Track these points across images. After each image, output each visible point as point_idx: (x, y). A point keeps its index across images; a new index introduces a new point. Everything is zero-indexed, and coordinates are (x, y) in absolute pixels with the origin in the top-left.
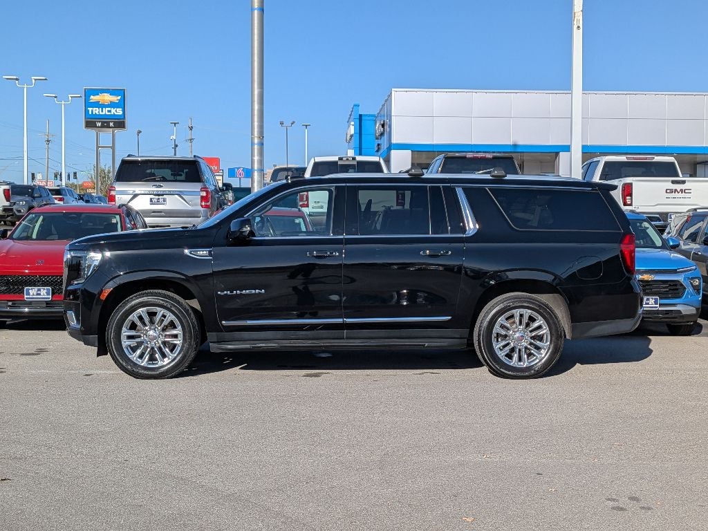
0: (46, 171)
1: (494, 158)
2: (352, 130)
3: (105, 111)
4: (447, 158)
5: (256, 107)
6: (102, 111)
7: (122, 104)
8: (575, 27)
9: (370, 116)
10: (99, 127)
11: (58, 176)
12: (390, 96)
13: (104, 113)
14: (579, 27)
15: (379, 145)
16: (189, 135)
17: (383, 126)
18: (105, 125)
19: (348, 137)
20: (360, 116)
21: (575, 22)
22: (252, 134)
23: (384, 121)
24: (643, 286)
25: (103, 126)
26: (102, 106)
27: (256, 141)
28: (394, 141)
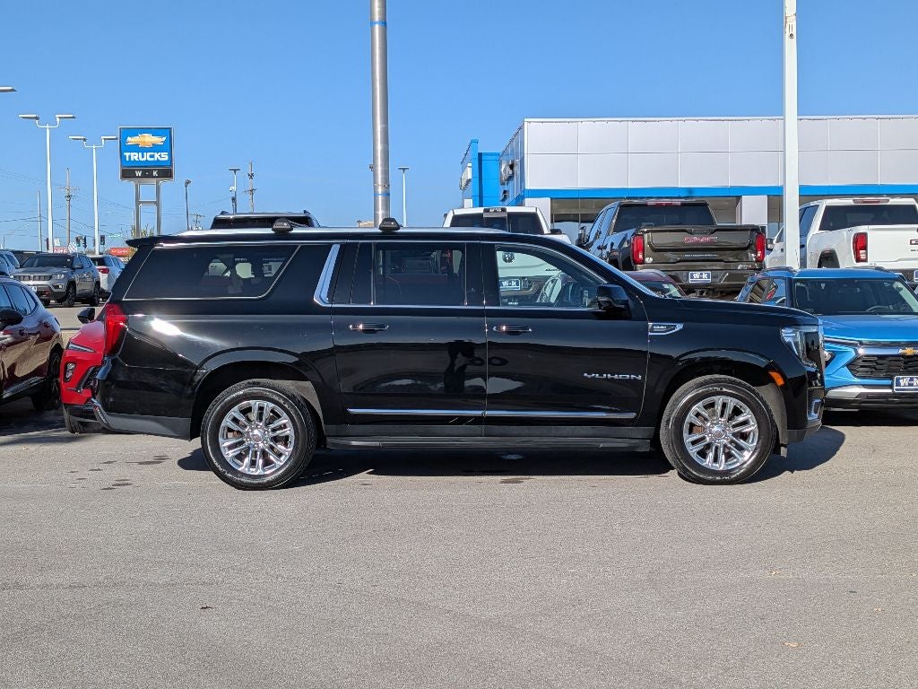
0: (67, 236)
1: (683, 205)
2: (469, 174)
3: (147, 156)
4: (623, 207)
5: (379, 147)
6: (143, 157)
7: (168, 147)
8: (788, 34)
9: (492, 154)
10: (139, 177)
11: (82, 242)
12: (521, 128)
13: (144, 159)
14: (791, 35)
15: (505, 192)
16: (250, 184)
17: (512, 167)
18: (147, 174)
19: (464, 183)
20: (480, 155)
21: (787, 29)
22: (375, 182)
23: (513, 161)
24: (905, 363)
25: (144, 176)
26: (143, 150)
27: (380, 190)
28: (528, 187)
